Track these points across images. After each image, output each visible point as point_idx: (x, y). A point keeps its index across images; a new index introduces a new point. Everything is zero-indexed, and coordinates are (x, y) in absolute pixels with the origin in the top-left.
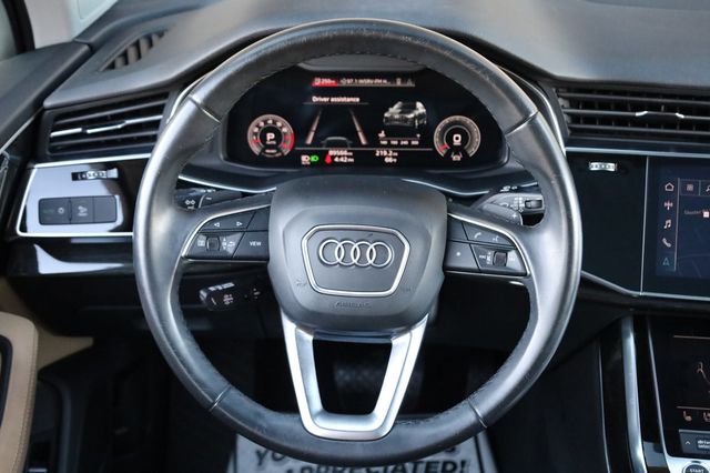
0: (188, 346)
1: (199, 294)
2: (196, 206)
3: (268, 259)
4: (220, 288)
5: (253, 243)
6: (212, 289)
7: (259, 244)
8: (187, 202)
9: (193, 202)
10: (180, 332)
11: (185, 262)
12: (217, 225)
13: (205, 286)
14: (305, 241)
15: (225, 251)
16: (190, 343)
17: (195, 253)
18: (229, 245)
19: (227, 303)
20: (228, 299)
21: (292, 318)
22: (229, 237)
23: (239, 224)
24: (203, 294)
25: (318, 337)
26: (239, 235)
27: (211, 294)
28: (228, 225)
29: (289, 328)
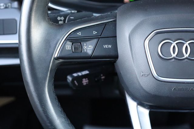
0: (62, 123)
1: (66, 79)
2: (64, 21)
3: (116, 57)
4: (80, 74)
5: (106, 46)
6: (75, 75)
7: (110, 46)
8: (59, 18)
9: (62, 18)
10: (56, 112)
11: (58, 62)
12: (79, 34)
13: (71, 73)
14: (147, 42)
15: (86, 53)
16: (63, 120)
17: (64, 54)
18: (89, 48)
19: (85, 84)
20: (85, 82)
21: (134, 98)
22: (88, 43)
23: (95, 33)
24: (69, 78)
25: (152, 110)
26: (95, 41)
27: (74, 79)
28: (87, 34)
29: (132, 105)
